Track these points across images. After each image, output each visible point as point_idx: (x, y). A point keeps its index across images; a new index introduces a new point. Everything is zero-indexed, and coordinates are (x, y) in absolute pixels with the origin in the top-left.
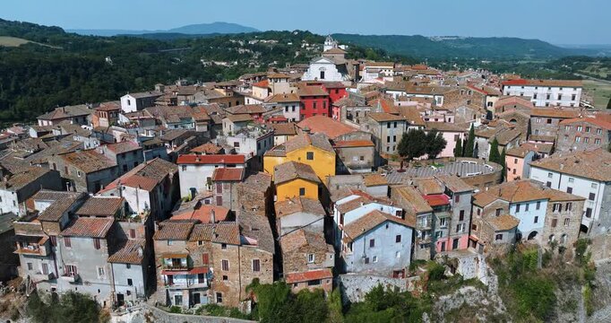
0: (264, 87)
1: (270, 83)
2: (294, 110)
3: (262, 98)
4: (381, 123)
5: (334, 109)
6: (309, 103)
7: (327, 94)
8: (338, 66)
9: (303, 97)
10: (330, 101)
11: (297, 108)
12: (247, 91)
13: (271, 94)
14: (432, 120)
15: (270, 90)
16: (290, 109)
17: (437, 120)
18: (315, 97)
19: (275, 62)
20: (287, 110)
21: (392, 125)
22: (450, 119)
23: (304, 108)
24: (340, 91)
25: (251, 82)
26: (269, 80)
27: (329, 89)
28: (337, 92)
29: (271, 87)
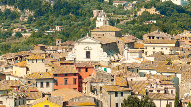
0: (22, 67)
1: (28, 64)
2: (48, 85)
3: (21, 76)
4: (110, 92)
5: (84, 85)
6: (61, 80)
7: (77, 72)
8: (103, 46)
9: (55, 75)
10: (80, 78)
11: (51, 84)
12: (9, 70)
13: (29, 72)
14: (155, 92)
15: (28, 69)
16: (45, 84)
17: (159, 91)
18: (66, 75)
19: (58, 28)
20: (42, 85)
21: (119, 95)
22: (172, 92)
23: (56, 84)
24: (89, 69)
25: (13, 62)
26: (27, 61)
27: (79, 68)
28: (86, 71)
29: (29, 67)
